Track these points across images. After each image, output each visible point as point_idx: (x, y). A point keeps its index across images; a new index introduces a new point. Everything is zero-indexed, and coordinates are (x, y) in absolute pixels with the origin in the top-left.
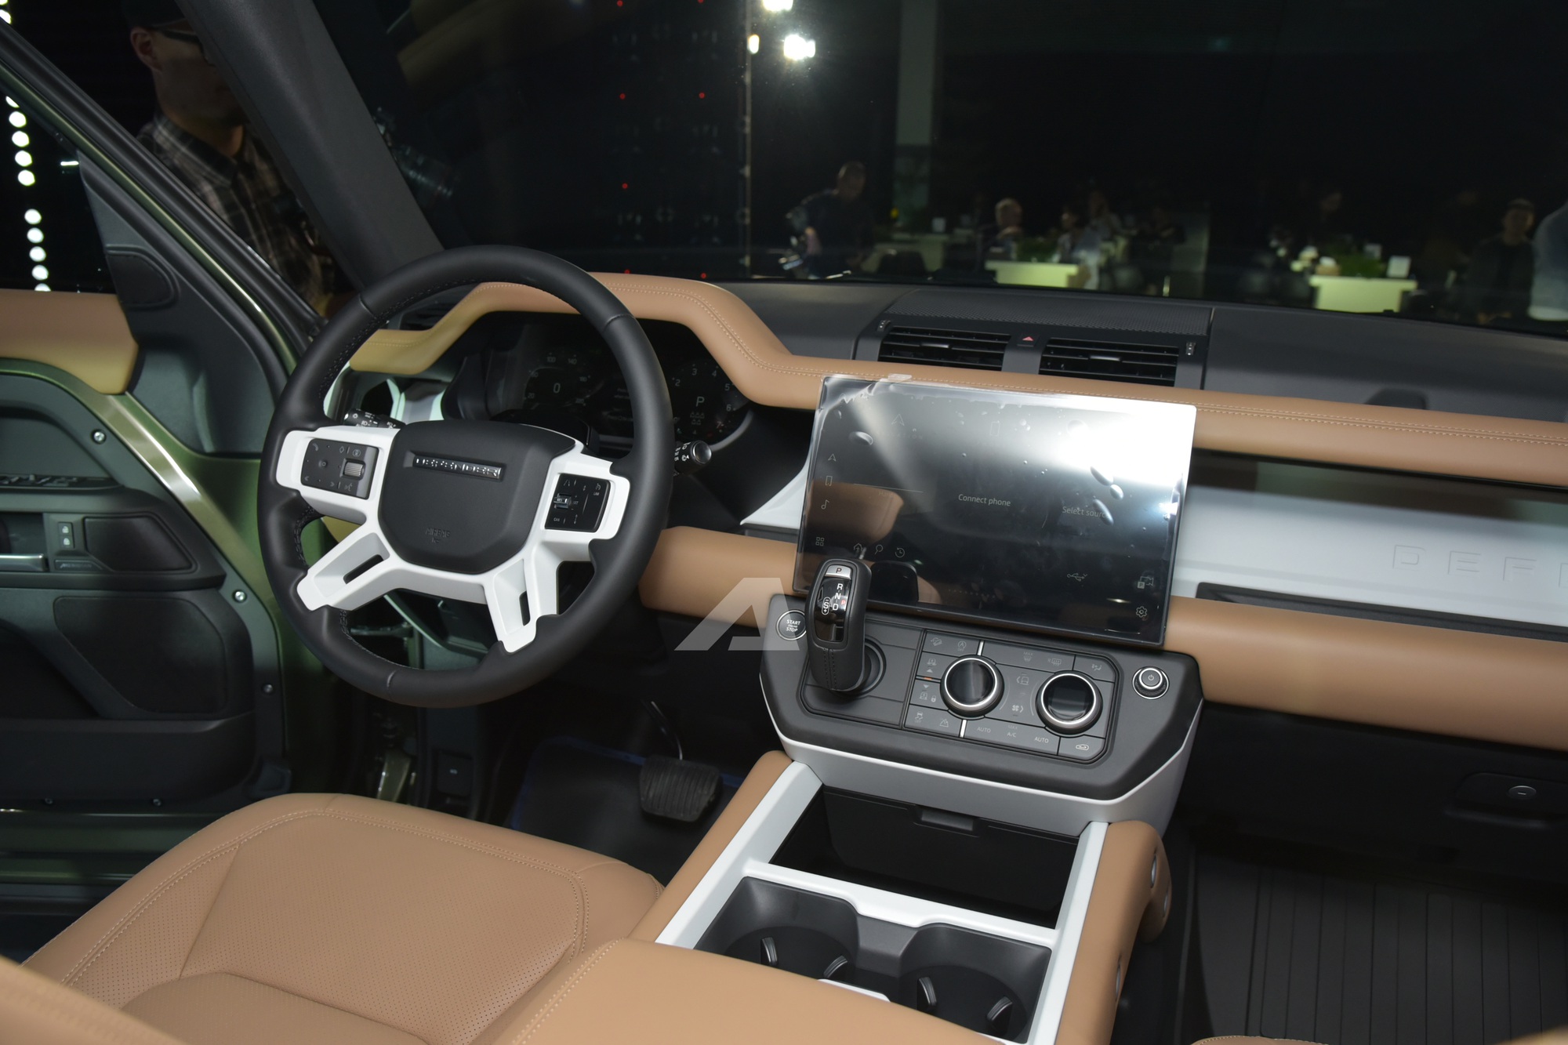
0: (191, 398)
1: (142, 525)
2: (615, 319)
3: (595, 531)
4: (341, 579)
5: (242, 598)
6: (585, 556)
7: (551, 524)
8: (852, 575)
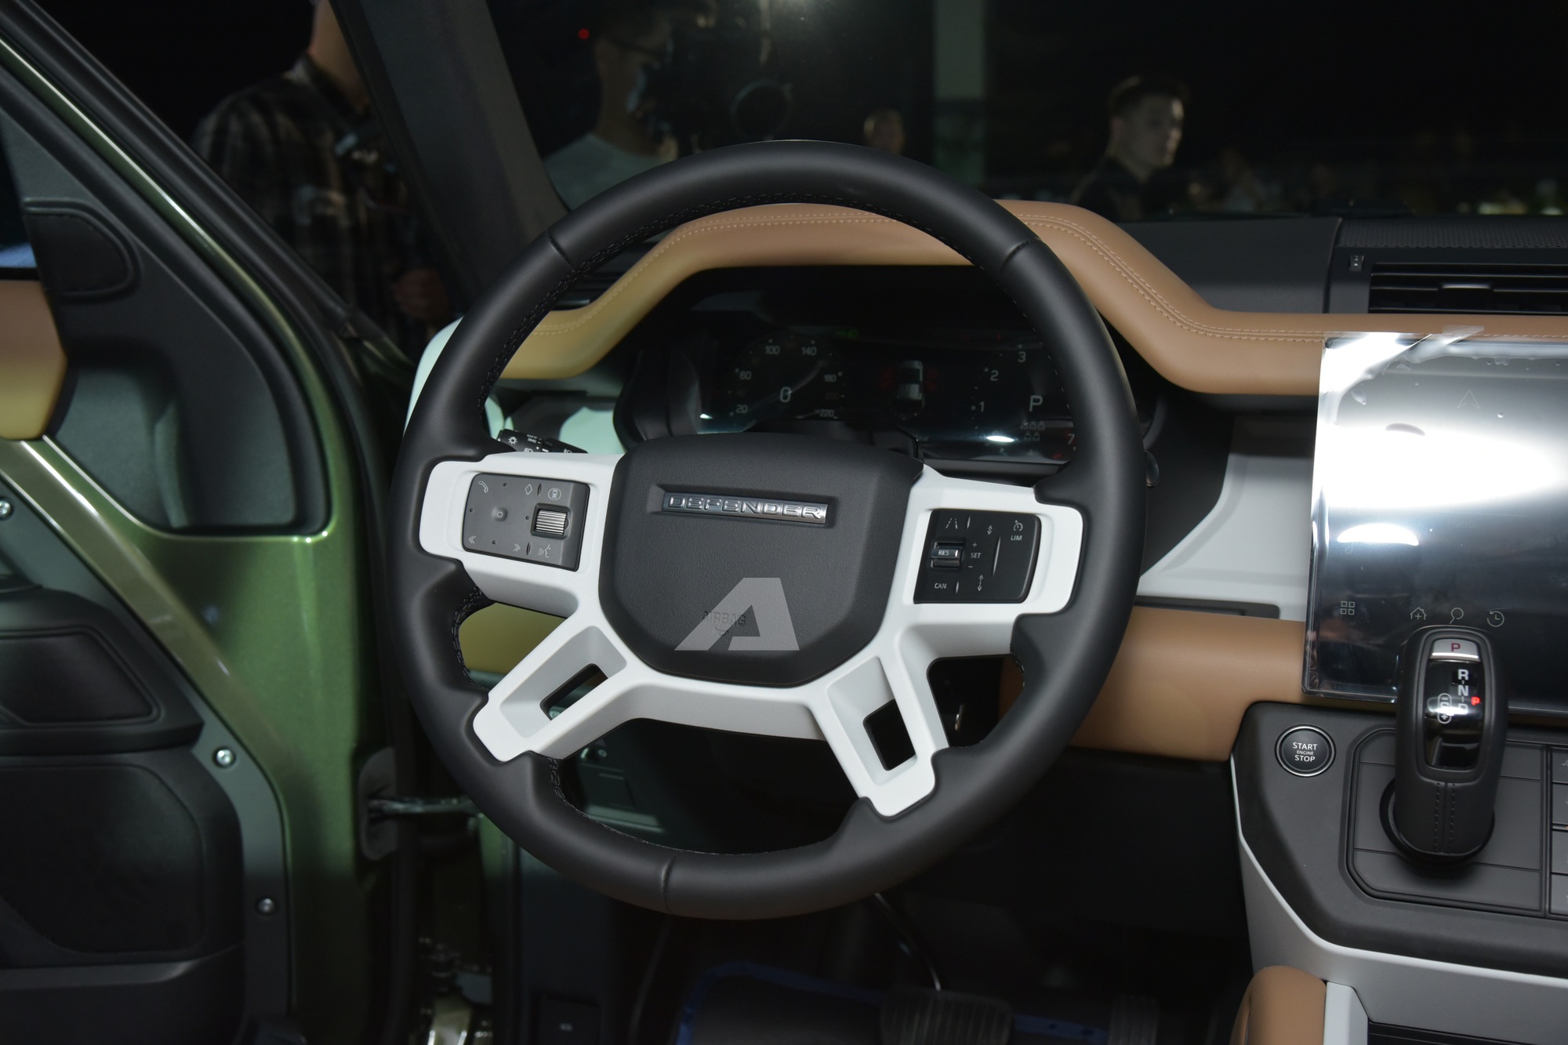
0: (152, 442)
1: (67, 647)
2: (1018, 249)
3: (1021, 599)
4: (535, 709)
5: (227, 760)
6: (1002, 644)
7: (923, 595)
8: (1480, 654)
